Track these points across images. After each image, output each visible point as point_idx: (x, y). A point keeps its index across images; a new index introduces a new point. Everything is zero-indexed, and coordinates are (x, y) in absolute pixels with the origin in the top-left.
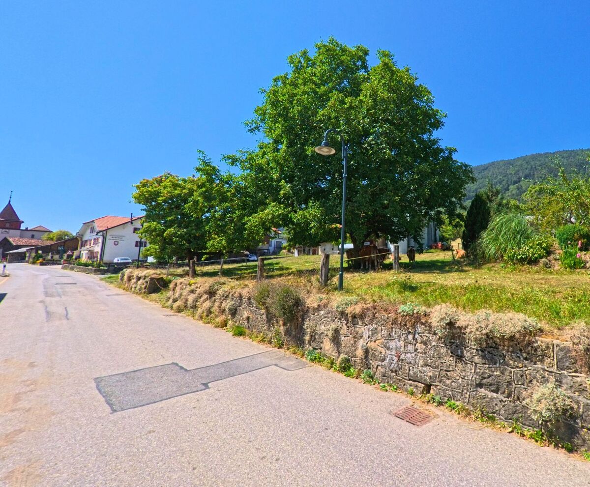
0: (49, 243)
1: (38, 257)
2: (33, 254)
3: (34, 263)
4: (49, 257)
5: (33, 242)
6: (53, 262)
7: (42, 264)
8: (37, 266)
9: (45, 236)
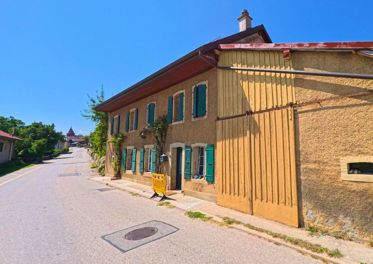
0: (82, 140)
1: (79, 146)
2: (78, 144)
3: (78, 147)
4: (82, 145)
5: (78, 140)
6: (83, 147)
7: (80, 147)
8: (79, 148)
9: (81, 138)
